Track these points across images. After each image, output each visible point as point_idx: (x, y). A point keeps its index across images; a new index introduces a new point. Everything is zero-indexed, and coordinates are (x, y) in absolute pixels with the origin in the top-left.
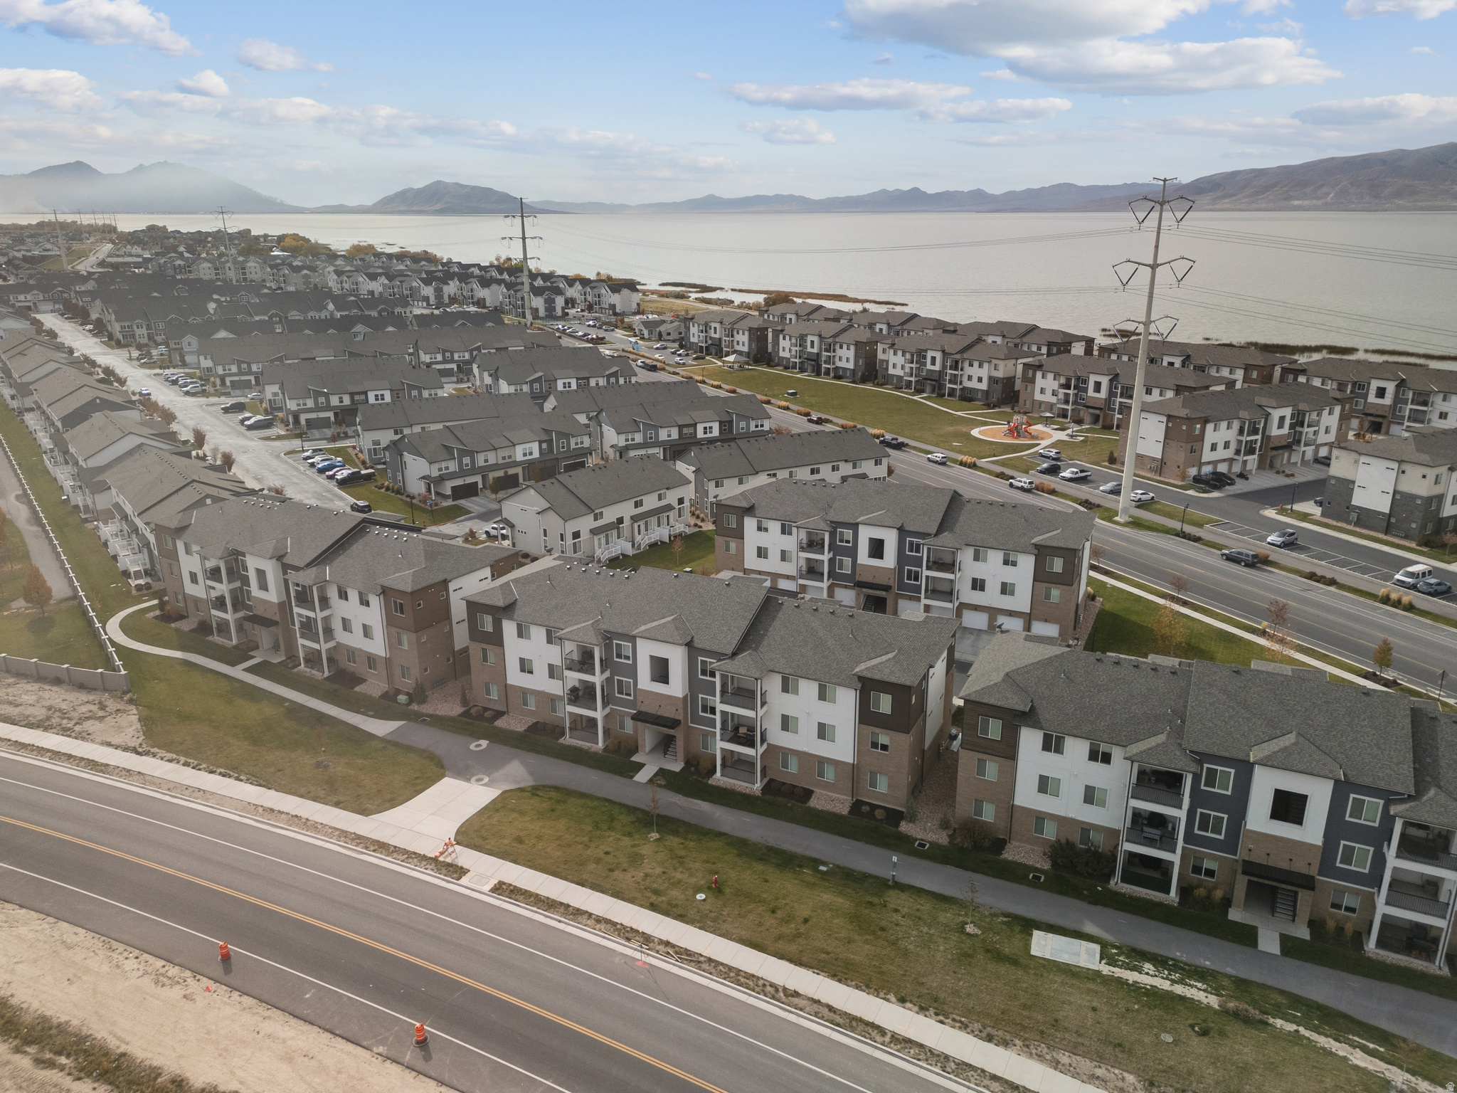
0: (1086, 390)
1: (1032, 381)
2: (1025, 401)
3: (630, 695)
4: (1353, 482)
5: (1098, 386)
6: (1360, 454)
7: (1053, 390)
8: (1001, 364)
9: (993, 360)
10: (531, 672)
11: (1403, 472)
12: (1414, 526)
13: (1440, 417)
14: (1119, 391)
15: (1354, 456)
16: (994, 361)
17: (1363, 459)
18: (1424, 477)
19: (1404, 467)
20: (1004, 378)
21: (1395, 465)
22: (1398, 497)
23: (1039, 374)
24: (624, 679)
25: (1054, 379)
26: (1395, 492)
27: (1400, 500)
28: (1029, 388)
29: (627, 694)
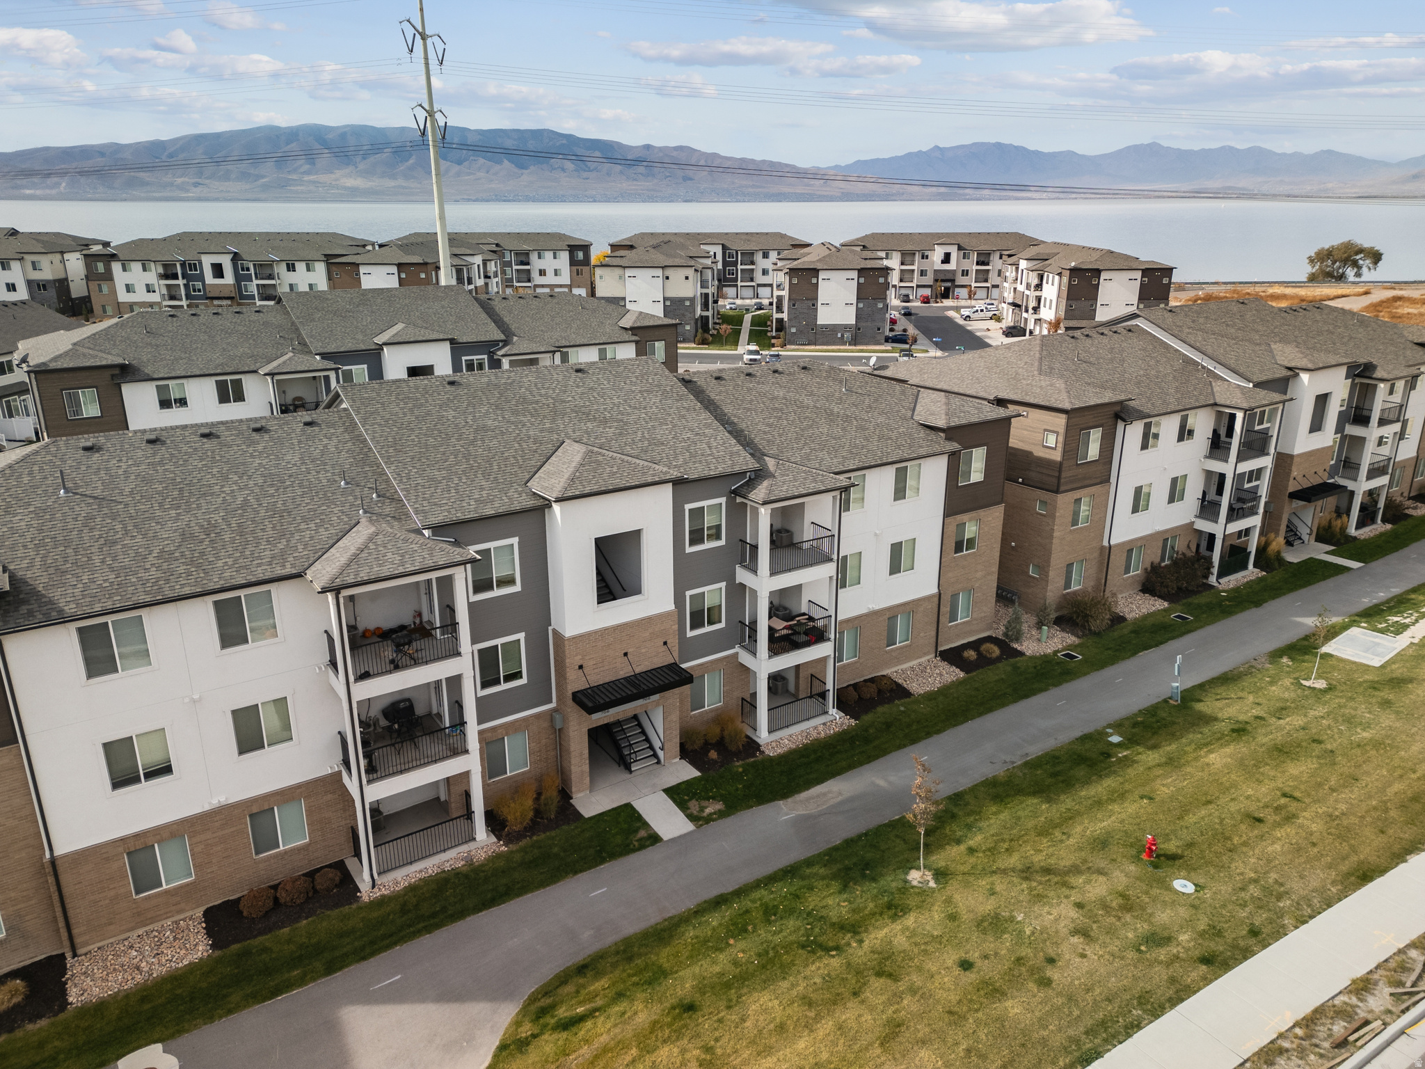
0: (201, 278)
1: (108, 277)
2: (104, 307)
3: (517, 675)
4: (624, 299)
5: (218, 270)
6: (625, 267)
7: (147, 286)
8: (44, 261)
9: (26, 257)
10: (166, 770)
11: (667, 278)
12: (688, 327)
13: (541, 275)
14: (252, 271)
15: (618, 271)
16: (29, 258)
17: (629, 272)
18: (687, 278)
19: (669, 272)
20: (55, 281)
21: (659, 272)
22: (668, 303)
23: (116, 267)
24: (498, 642)
25: (145, 270)
26: (665, 299)
27: (673, 305)
28: (105, 289)
29: (509, 678)
